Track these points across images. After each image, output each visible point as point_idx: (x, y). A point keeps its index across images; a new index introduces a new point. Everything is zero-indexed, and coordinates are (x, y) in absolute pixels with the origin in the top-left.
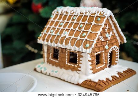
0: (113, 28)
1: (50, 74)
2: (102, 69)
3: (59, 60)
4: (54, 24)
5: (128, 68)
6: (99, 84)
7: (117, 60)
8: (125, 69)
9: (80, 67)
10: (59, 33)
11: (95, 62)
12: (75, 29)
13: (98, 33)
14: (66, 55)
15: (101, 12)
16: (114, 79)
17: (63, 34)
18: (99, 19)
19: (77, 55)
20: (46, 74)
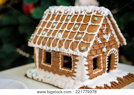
0: (112, 28)
1: (42, 80)
2: (100, 74)
3: (51, 64)
4: (46, 25)
5: (128, 73)
7: (116, 65)
8: (126, 74)
9: (75, 72)
10: (51, 35)
11: (92, 66)
12: (69, 30)
13: (95, 35)
14: (60, 59)
16: (113, 86)
17: (56, 36)
18: (96, 19)
19: (71, 59)
20: (37, 80)
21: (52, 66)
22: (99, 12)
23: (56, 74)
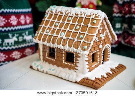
0: (106, 28)
1: (47, 72)
2: (97, 66)
3: (55, 59)
4: (49, 24)
5: (119, 64)
6: (96, 82)
9: (77, 66)
10: (55, 33)
11: (91, 61)
12: (71, 31)
13: (94, 36)
14: (63, 54)
15: (96, 15)
16: (108, 76)
17: (60, 35)
18: (95, 21)
19: (74, 55)
20: (43, 72)
22: (97, 15)
23: (59, 67)
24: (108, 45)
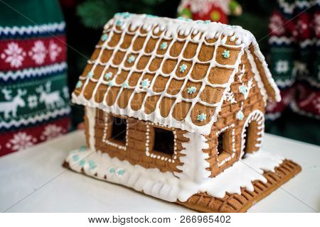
1: (105, 177)
2: (229, 164)
3: (127, 144)
4: (112, 58)
5: (283, 159)
6: (228, 204)
9: (182, 164)
10: (127, 82)
11: (216, 151)
12: (167, 75)
13: (225, 88)
14: (147, 134)
15: (229, 37)
16: (258, 190)
17: (138, 85)
18: (227, 54)
19: (173, 136)
20: (95, 177)
21: (127, 147)
22: (233, 39)
23: (136, 166)
24: (258, 111)
